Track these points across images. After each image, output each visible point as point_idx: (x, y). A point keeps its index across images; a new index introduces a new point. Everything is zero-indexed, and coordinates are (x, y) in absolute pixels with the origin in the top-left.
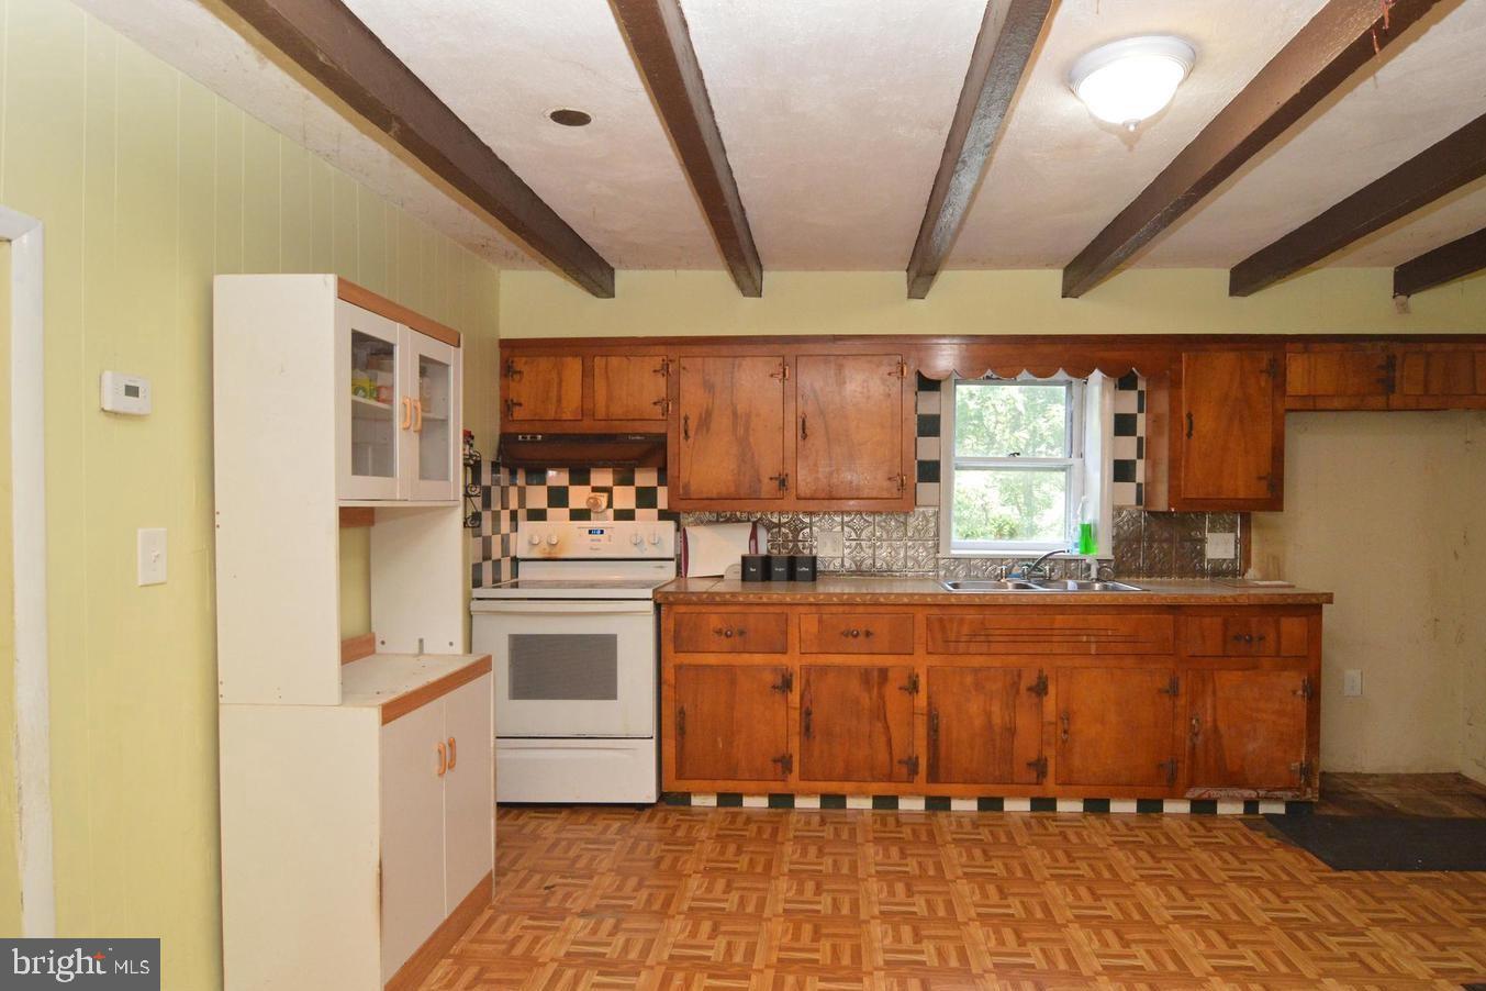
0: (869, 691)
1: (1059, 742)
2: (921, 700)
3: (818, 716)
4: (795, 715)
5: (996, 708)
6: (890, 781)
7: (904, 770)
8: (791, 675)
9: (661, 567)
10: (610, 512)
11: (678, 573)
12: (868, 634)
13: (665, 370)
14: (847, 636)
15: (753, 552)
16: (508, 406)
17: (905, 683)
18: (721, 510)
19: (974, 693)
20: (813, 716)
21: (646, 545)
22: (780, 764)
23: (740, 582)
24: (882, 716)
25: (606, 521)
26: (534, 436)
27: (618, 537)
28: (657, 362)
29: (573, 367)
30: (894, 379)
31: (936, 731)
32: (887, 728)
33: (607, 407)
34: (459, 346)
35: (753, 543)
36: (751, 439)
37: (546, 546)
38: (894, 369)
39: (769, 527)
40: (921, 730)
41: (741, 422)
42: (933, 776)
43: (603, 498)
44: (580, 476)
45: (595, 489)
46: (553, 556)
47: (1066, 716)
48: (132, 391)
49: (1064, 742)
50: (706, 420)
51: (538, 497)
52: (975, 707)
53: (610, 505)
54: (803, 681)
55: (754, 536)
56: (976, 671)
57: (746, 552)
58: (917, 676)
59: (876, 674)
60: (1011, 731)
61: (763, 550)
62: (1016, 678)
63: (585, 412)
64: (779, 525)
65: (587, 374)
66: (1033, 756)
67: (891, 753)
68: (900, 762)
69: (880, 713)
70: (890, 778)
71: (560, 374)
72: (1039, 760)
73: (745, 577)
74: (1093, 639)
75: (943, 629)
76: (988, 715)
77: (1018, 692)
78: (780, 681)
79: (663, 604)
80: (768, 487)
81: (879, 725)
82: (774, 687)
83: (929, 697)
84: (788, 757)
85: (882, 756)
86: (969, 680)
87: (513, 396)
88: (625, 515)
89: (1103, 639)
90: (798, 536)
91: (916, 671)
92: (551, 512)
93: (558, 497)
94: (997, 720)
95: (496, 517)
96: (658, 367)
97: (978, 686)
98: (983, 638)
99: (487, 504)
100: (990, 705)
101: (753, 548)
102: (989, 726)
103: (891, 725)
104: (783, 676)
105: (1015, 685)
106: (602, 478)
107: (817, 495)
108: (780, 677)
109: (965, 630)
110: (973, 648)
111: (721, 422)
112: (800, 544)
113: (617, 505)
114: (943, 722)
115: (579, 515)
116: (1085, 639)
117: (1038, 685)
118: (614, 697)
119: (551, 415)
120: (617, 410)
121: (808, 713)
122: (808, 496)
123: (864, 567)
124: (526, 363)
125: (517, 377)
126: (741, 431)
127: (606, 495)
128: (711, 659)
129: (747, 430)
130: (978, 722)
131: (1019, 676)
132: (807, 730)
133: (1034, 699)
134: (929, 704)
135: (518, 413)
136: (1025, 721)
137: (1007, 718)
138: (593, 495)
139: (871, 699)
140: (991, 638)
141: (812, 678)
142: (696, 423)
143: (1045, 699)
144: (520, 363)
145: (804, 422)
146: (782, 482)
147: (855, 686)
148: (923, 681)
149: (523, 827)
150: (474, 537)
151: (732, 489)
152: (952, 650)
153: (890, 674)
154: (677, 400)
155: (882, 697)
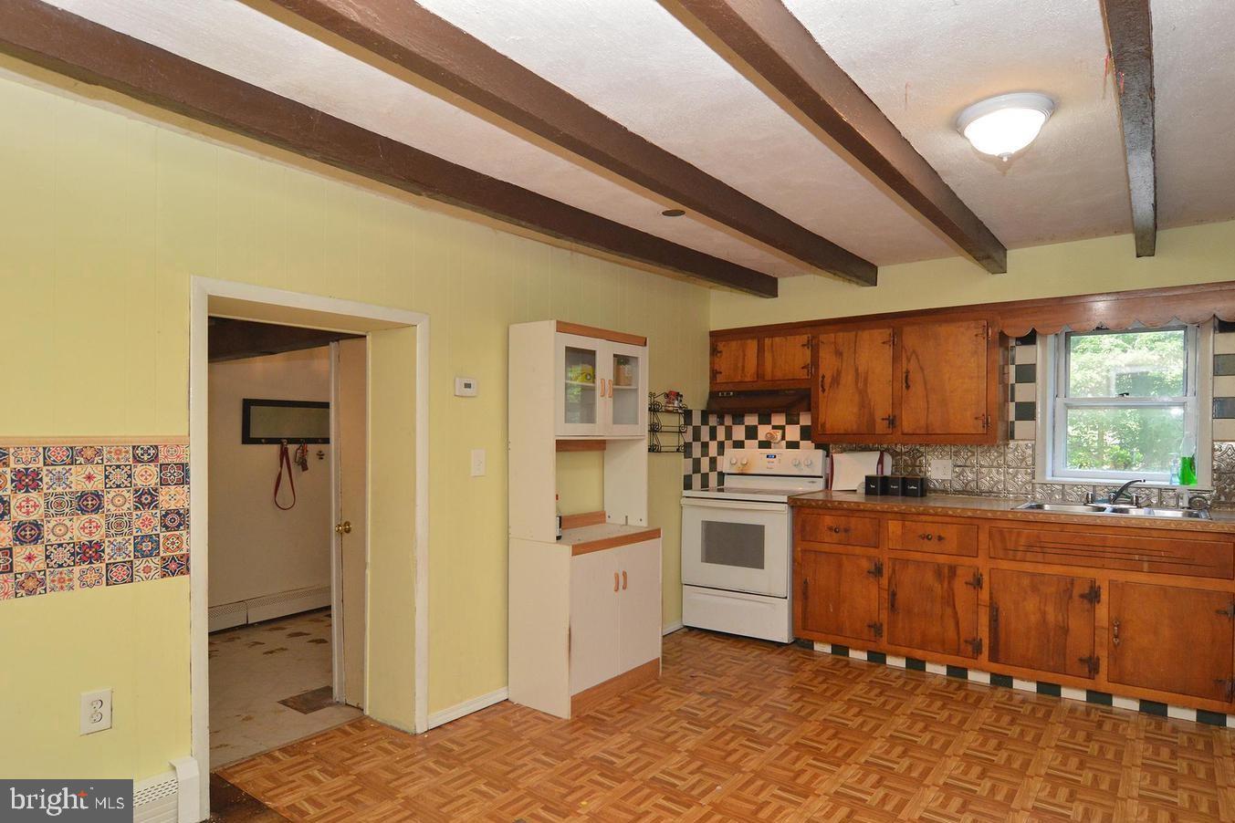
0: (941, 583)
1: (1111, 645)
2: (985, 595)
3: (900, 596)
4: (885, 595)
5: (1050, 609)
6: (957, 655)
7: (970, 648)
8: (882, 565)
9: (813, 482)
10: (784, 442)
11: (827, 487)
12: (940, 538)
13: (809, 344)
14: (923, 538)
15: (880, 473)
16: (714, 374)
17: (971, 579)
18: (856, 442)
19: (1030, 592)
20: (897, 596)
21: (803, 467)
22: (873, 629)
23: (864, 496)
24: (951, 603)
25: (780, 450)
26: (728, 393)
27: (785, 459)
28: (804, 338)
29: (752, 346)
30: (980, 338)
31: (996, 620)
32: (956, 613)
33: (772, 372)
34: (645, 345)
35: (880, 466)
36: (869, 391)
37: (740, 465)
38: (980, 331)
39: (894, 454)
40: (984, 620)
41: (862, 381)
42: (994, 657)
43: (779, 433)
44: (765, 420)
45: (774, 427)
46: (745, 472)
47: (1118, 625)
48: (468, 386)
49: (1115, 646)
50: (836, 380)
51: (739, 433)
52: (1031, 605)
53: (783, 438)
54: (890, 570)
55: (881, 461)
56: (1033, 575)
57: (873, 472)
58: (981, 575)
59: (946, 571)
60: (1065, 630)
61: (888, 472)
62: (1069, 586)
63: (760, 375)
64: (901, 454)
65: (761, 350)
66: (1086, 654)
67: (958, 633)
68: (966, 642)
69: (950, 600)
70: (958, 653)
71: (744, 351)
72: (1090, 658)
73: (869, 492)
74: (1145, 558)
75: (1003, 539)
76: (1044, 614)
77: (1071, 597)
78: (873, 568)
79: (798, 505)
80: (881, 427)
81: (949, 611)
82: (869, 572)
83: (991, 593)
84: (878, 625)
85: (951, 633)
86: (1026, 582)
87: (717, 367)
88: (793, 445)
89: (1155, 559)
90: (915, 461)
91: (980, 570)
92: (747, 442)
93: (751, 433)
94: (1051, 617)
95: (705, 446)
96: (805, 342)
97: (1035, 589)
98: (1039, 549)
99: (696, 437)
100: (1045, 605)
101: (880, 470)
102: (1044, 621)
103: (959, 611)
104: (876, 565)
105: (1068, 592)
106: (779, 420)
107: (918, 432)
108: (873, 564)
109: (1022, 541)
110: (1029, 556)
111: (848, 379)
112: (917, 469)
113: (788, 438)
114: (1003, 614)
115: (765, 445)
116: (1137, 557)
117: (1090, 594)
118: (762, 567)
119: (739, 378)
120: (779, 375)
121: (894, 594)
122: (910, 432)
123: (968, 488)
124: (724, 346)
125: (719, 355)
126: (861, 385)
127: (780, 431)
128: (826, 547)
129: (866, 384)
130: (1034, 619)
131: (1072, 584)
132: (893, 606)
133: (1086, 605)
134: (991, 598)
135: (720, 379)
136: (1077, 624)
137: (1060, 618)
138: (772, 431)
139: (942, 587)
140: (1045, 550)
141: (897, 568)
142: (830, 379)
143: (1097, 606)
144: (721, 346)
145: (907, 377)
146: (892, 421)
147: (930, 578)
148: (986, 578)
149: (702, 643)
150: (685, 457)
151: (855, 427)
152: (1011, 557)
153: (959, 572)
154: (817, 367)
155: (951, 589)
